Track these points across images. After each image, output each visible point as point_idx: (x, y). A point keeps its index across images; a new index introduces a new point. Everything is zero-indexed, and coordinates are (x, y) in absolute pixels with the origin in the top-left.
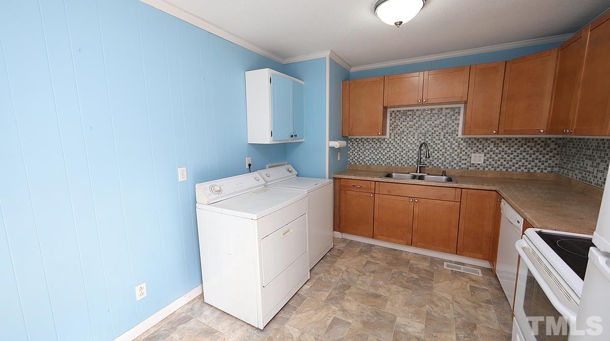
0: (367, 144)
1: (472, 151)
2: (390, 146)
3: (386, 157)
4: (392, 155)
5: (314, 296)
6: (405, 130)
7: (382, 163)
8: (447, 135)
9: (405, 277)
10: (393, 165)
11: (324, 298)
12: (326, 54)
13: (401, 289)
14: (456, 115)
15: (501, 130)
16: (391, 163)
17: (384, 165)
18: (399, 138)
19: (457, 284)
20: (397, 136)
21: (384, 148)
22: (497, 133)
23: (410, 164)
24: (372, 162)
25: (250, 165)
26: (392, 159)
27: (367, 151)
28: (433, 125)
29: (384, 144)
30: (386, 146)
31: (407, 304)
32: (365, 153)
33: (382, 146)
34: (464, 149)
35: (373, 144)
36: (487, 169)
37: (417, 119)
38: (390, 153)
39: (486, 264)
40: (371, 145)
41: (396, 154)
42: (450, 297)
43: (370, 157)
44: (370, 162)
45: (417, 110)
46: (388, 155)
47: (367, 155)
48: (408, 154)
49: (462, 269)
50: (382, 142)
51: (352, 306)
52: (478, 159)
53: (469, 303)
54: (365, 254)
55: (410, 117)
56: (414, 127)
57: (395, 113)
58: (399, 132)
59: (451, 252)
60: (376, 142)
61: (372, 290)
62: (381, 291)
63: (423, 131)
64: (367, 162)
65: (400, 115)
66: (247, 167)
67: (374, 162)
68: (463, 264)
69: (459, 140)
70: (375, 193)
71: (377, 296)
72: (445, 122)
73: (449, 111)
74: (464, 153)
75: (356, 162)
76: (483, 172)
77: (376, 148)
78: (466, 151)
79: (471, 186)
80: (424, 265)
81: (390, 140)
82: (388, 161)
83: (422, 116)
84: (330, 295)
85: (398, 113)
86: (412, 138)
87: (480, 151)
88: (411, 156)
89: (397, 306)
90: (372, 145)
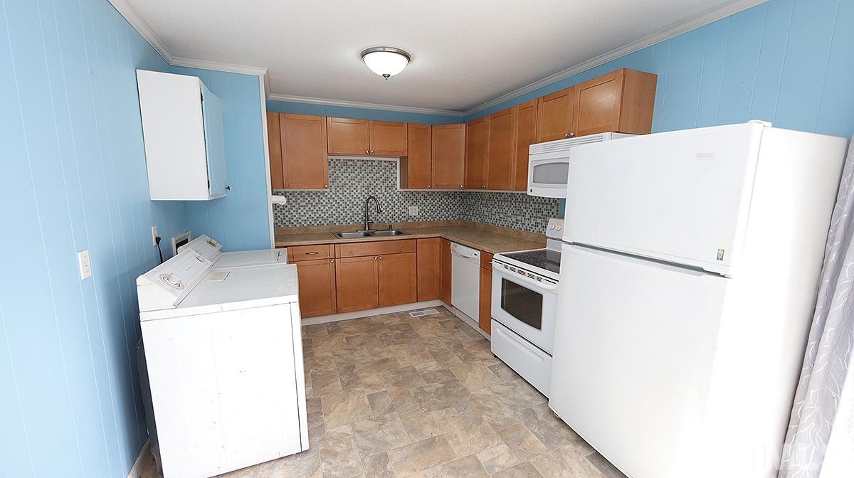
0: (301, 199)
1: (409, 204)
2: (331, 201)
3: (327, 215)
4: (334, 212)
5: (327, 392)
6: (347, 182)
7: (323, 222)
8: (388, 189)
9: (391, 336)
10: (337, 224)
11: (340, 388)
12: (262, 72)
13: (398, 346)
14: (394, 169)
15: (433, 185)
16: (335, 222)
17: (325, 224)
18: (341, 191)
19: (430, 325)
20: (338, 189)
21: (324, 203)
22: (431, 188)
23: (356, 221)
24: (310, 223)
25: (158, 240)
26: (334, 217)
27: (302, 208)
28: (374, 178)
29: (324, 198)
30: (327, 201)
31: (413, 354)
32: (299, 211)
33: (321, 201)
34: (403, 202)
35: (309, 199)
36: (421, 220)
37: (359, 170)
38: (332, 210)
39: (438, 303)
40: (307, 201)
41: (339, 210)
42: (434, 336)
43: (308, 216)
44: (308, 223)
45: (358, 161)
46: (330, 213)
47: (302, 214)
48: (353, 209)
49: (426, 313)
50: (321, 196)
51: (373, 378)
52: (414, 211)
53: (447, 334)
54: (338, 333)
55: (352, 168)
56: (356, 180)
57: (334, 162)
58: (340, 184)
59: (412, 302)
60: (314, 196)
61: (376, 359)
62: (385, 356)
63: (366, 184)
64: (303, 223)
65: (339, 165)
66: (154, 243)
67: (313, 223)
68: (422, 309)
69: (398, 193)
70: (335, 258)
71: (386, 360)
72: (385, 175)
73: (387, 164)
74: (403, 206)
75: (287, 224)
76: (419, 223)
77: (314, 204)
78: (404, 204)
79: (424, 236)
80: (397, 321)
81: (331, 194)
82: (330, 219)
83: (363, 168)
84: (342, 382)
85: (337, 163)
86: (355, 191)
87: (415, 204)
88: (355, 212)
89: (406, 359)
90: (309, 201)
